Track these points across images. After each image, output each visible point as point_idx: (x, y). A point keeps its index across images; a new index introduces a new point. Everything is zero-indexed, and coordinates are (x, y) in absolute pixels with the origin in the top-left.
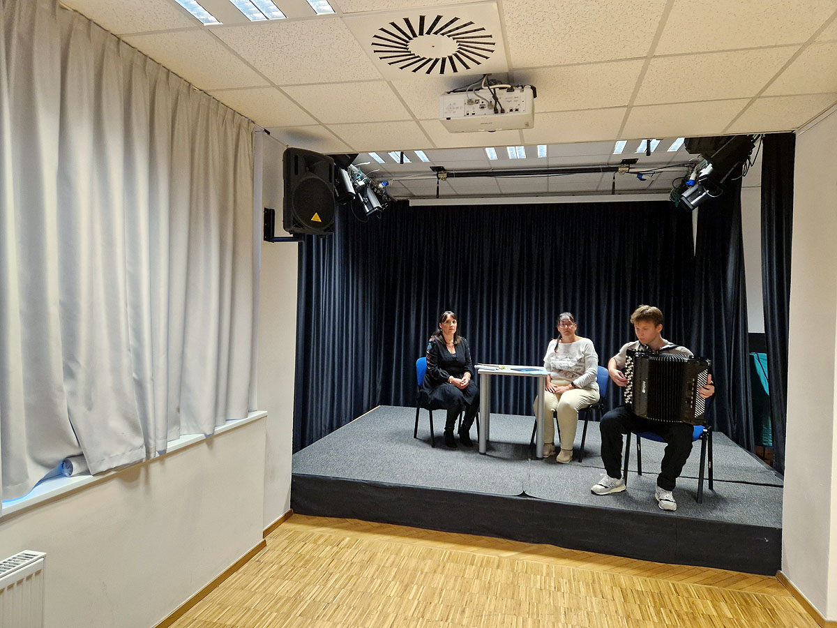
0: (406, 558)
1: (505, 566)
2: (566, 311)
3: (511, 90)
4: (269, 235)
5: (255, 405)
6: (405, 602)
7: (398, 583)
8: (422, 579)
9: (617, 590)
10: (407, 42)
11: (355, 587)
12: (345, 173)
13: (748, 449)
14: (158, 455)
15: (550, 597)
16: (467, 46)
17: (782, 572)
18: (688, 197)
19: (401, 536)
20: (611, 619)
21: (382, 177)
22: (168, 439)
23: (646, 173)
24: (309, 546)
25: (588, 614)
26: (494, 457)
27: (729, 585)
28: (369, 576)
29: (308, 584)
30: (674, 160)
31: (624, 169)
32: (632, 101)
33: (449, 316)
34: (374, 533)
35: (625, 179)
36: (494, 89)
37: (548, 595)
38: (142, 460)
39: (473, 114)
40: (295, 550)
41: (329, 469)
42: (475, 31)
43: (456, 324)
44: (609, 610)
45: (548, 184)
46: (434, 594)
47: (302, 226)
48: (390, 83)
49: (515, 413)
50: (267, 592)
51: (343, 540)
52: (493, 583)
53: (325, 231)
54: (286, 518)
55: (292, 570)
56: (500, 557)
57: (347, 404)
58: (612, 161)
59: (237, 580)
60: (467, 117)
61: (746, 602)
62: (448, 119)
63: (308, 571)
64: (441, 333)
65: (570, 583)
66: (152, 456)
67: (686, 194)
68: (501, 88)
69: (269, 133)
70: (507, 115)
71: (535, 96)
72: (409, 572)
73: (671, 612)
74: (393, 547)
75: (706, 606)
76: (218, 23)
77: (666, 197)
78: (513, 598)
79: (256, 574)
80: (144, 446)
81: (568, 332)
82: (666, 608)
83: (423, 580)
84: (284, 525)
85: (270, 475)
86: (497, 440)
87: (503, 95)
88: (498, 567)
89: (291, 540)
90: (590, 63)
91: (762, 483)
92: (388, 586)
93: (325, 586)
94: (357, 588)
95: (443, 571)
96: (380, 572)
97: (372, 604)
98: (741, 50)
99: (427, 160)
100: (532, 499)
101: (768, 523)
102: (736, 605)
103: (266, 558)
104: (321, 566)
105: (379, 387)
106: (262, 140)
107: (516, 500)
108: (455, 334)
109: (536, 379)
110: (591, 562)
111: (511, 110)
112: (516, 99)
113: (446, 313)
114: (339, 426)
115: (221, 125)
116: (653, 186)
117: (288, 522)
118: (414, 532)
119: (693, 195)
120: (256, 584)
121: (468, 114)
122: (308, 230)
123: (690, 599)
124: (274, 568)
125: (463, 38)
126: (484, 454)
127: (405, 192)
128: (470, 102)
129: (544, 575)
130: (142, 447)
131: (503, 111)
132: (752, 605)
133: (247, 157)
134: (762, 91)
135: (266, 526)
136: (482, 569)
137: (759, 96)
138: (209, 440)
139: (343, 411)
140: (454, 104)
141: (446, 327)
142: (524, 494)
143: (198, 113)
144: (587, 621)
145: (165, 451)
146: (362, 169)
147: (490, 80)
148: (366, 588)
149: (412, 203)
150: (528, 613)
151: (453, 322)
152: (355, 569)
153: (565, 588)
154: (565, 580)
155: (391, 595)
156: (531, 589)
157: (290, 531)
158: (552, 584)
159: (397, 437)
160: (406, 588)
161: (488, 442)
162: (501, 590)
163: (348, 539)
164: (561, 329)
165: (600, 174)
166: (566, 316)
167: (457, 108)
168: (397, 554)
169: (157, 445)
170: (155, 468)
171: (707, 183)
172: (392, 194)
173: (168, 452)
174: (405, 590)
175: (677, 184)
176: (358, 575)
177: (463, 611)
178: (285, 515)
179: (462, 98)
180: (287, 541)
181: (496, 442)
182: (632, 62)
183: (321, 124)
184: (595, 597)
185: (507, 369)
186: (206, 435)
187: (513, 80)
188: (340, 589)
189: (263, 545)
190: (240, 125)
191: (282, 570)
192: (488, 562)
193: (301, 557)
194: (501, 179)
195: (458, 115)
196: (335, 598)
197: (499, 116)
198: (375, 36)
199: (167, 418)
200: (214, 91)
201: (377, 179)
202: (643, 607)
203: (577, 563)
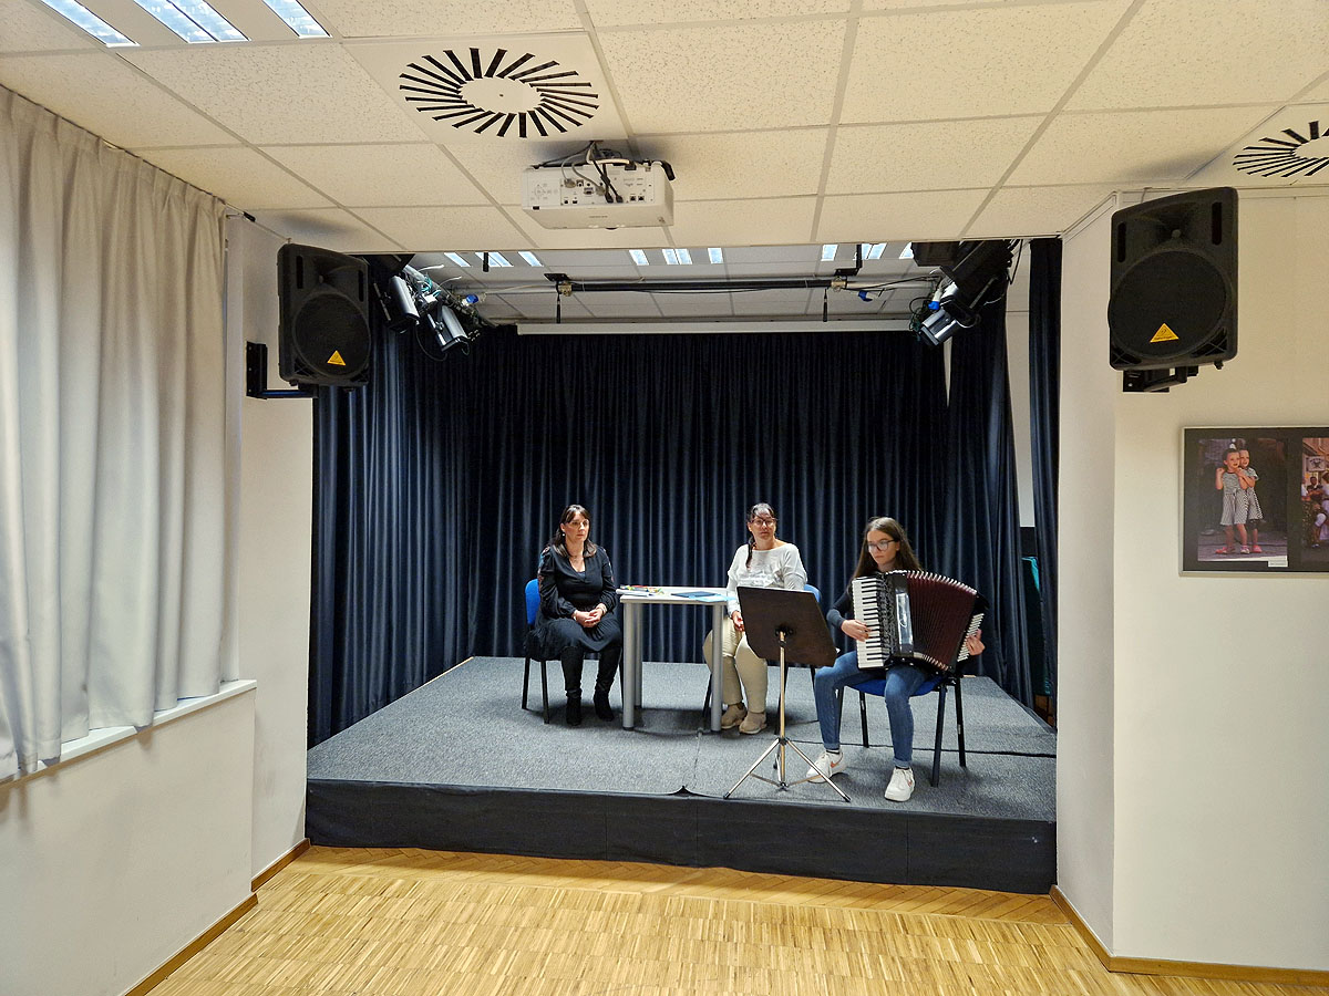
0: (493, 907)
1: (650, 908)
2: (763, 501)
3: (631, 167)
4: (256, 387)
5: (235, 671)
6: (484, 979)
7: (476, 949)
8: (515, 939)
9: (817, 933)
10: (458, 87)
11: (403, 962)
12: (401, 283)
13: (1024, 702)
14: (41, 766)
15: (714, 952)
16: (556, 98)
17: (1057, 887)
18: (931, 327)
19: (489, 871)
20: (804, 978)
21: (468, 288)
22: (63, 738)
23: (872, 290)
24: (332, 899)
25: (770, 974)
26: (646, 733)
27: (981, 912)
28: (428, 942)
29: (324, 963)
30: (910, 271)
31: (838, 284)
32: (822, 186)
33: (578, 513)
34: (444, 870)
35: (841, 298)
36: (604, 165)
37: (712, 949)
38: (10, 778)
39: (575, 202)
40: (307, 907)
41: (372, 768)
42: (563, 75)
43: (588, 527)
44: (803, 965)
45: (732, 304)
46: (533, 962)
47: (312, 373)
48: (443, 148)
49: (689, 660)
50: (251, 982)
51: (391, 884)
52: (628, 937)
53: (353, 380)
54: (298, 854)
55: (299, 941)
56: (644, 894)
57: (416, 655)
58: (821, 270)
59: (200, 966)
60: (566, 207)
61: (1004, 936)
62: (536, 208)
63: (327, 942)
64: (562, 541)
65: (748, 928)
66: (30, 769)
67: (928, 323)
68: (615, 164)
69: (253, 219)
70: (627, 206)
71: (671, 177)
72: (496, 930)
73: (893, 959)
74: (474, 890)
75: (944, 949)
76: (131, 44)
77: (903, 326)
78: (657, 958)
79: (236, 954)
80: (15, 755)
81: (766, 533)
82: (886, 954)
83: (517, 943)
84: (294, 867)
85: (262, 785)
86: (652, 706)
87: (618, 176)
88: (639, 910)
89: (303, 891)
90: (749, 131)
91: (1036, 752)
92: (458, 955)
93: (352, 963)
94: (407, 963)
95: (551, 925)
96: (449, 933)
97: (429, 987)
98: (964, 119)
99: (538, 263)
100: (696, 798)
101: (1039, 815)
102: (989, 944)
103: (254, 926)
104: (349, 930)
105: (473, 627)
106: (243, 230)
107: (670, 801)
108: (586, 542)
109: (710, 608)
110: (783, 890)
111: (633, 199)
112: (640, 182)
113: (572, 508)
114: (401, 693)
115: (160, 207)
116: (887, 309)
117: (301, 860)
118: (512, 863)
119: (938, 325)
120: (232, 970)
121: (566, 202)
122: (321, 379)
123: (924, 939)
124: (267, 941)
125: (547, 85)
126: (631, 729)
127: (512, 313)
128: (569, 183)
129: (710, 916)
130: (9, 755)
131: (620, 200)
132: (1012, 940)
133: (212, 262)
134: (1004, 179)
135: (258, 871)
136: (613, 915)
137: (1001, 185)
138: (144, 735)
139: (409, 669)
140: (545, 185)
141: (570, 530)
142: (683, 791)
143: (115, 184)
144: (768, 987)
145: (57, 759)
146: (432, 275)
147: (600, 150)
148: (421, 961)
149: (523, 330)
150: (679, 981)
151: (585, 524)
152: (407, 930)
153: (739, 936)
154: (740, 924)
155: (463, 971)
156: (687, 941)
157: (301, 875)
158: (721, 932)
159: (496, 708)
160: (488, 956)
161: (638, 709)
162: (641, 946)
163: (400, 881)
164: (754, 528)
165: (806, 291)
166: (762, 509)
167: (549, 192)
168: (479, 902)
169: (40, 751)
170: (39, 790)
171: (953, 307)
172: (486, 315)
173: (62, 760)
174: (486, 960)
175: (917, 306)
176: (411, 941)
177: (577, 987)
178: (296, 849)
179: (555, 176)
180: (294, 893)
181: (651, 709)
182: (811, 131)
183: (339, 206)
184: (784, 945)
185: (665, 594)
186: (137, 728)
187: (635, 152)
188: (378, 967)
189: (253, 901)
190: (197, 207)
191: (282, 942)
192: (625, 903)
193: (317, 918)
194: (660, 296)
195: (551, 203)
196: (367, 983)
197: (615, 206)
198: (403, 76)
199: (59, 705)
200: (144, 149)
201: (460, 292)
202: (853, 955)
203: (761, 895)
